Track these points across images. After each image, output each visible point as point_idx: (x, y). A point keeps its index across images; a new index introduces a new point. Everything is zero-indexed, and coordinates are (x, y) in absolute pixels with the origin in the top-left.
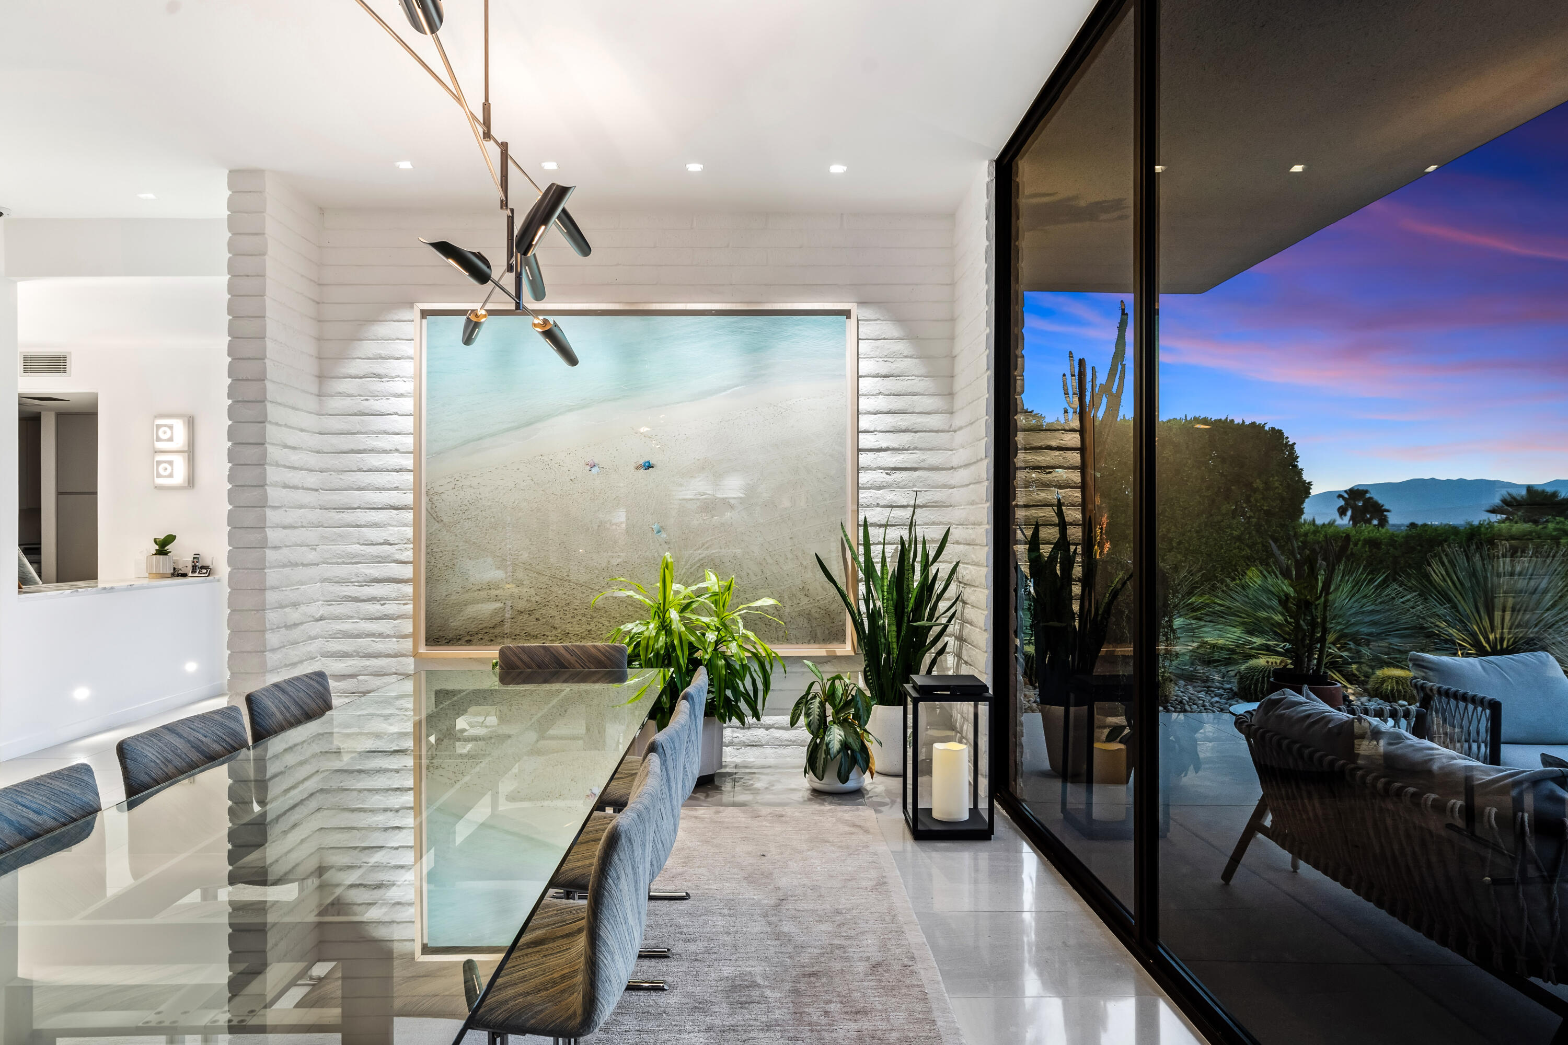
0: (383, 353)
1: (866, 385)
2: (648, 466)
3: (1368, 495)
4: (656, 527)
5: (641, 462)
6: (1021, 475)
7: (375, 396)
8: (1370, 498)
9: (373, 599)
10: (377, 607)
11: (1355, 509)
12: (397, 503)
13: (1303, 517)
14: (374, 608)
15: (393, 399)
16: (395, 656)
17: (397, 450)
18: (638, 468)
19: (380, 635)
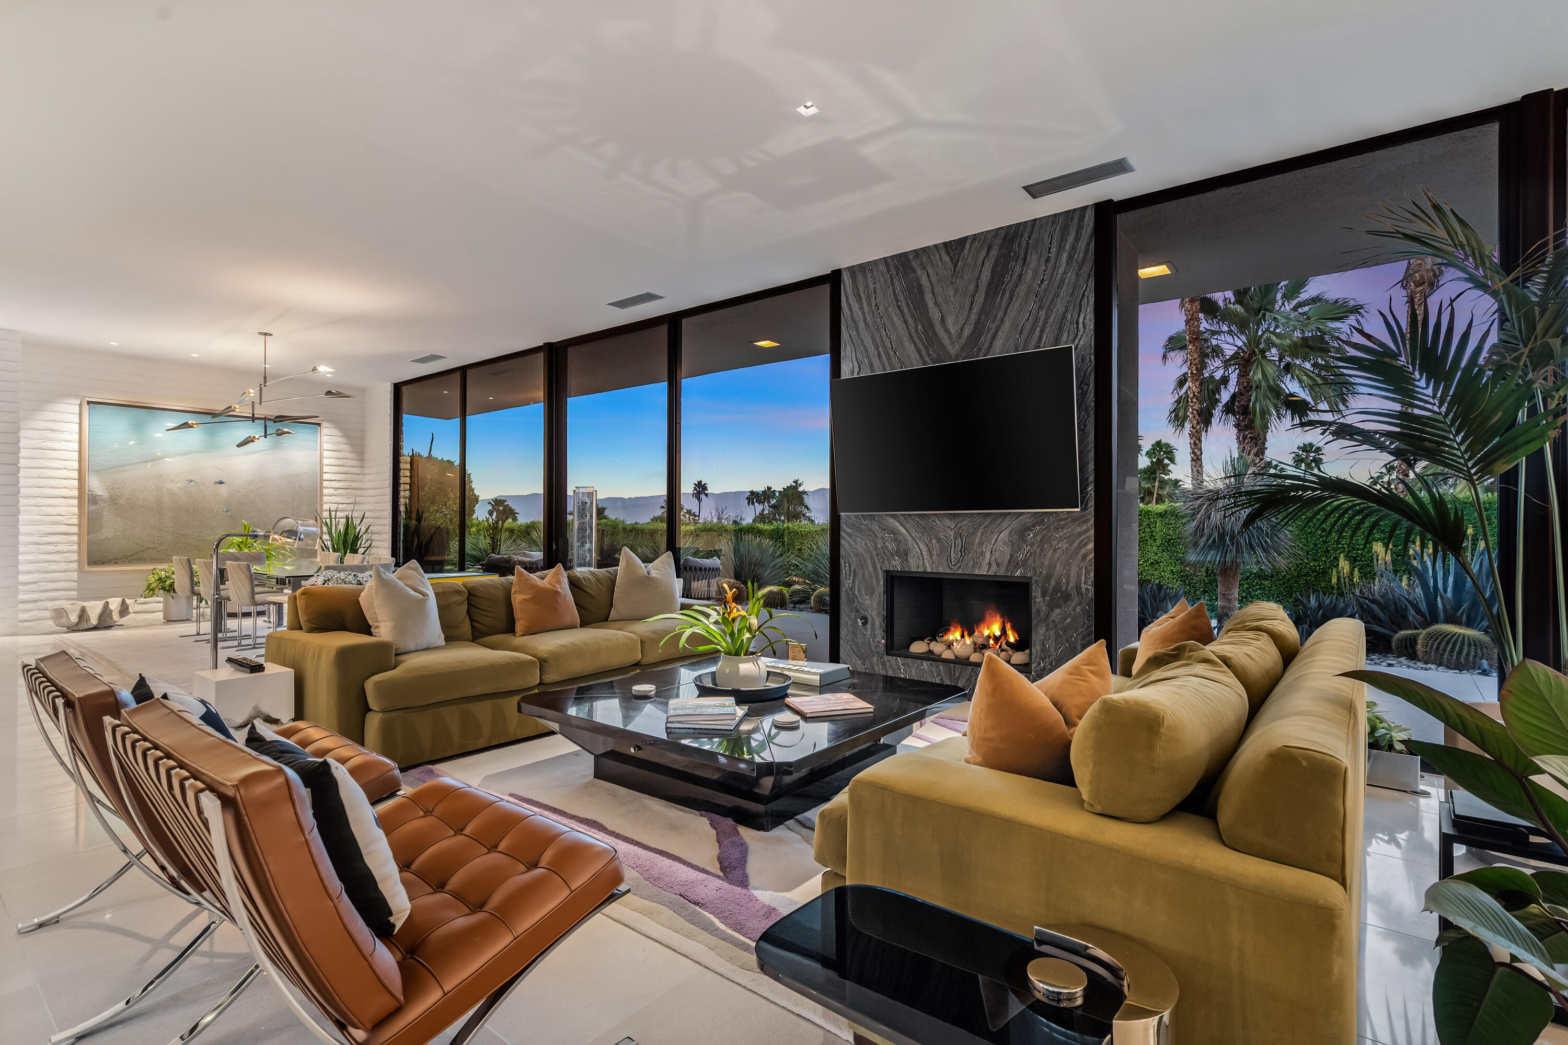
0: (57, 419)
1: (326, 454)
2: (221, 483)
3: (506, 503)
4: (225, 509)
5: (218, 481)
6: (402, 486)
7: (51, 440)
8: (508, 505)
9: (51, 543)
10: (53, 547)
11: (498, 511)
12: (66, 495)
13: (475, 516)
14: (52, 548)
15: (62, 443)
16: (65, 571)
17: (65, 469)
18: (216, 483)
19: (55, 561)
